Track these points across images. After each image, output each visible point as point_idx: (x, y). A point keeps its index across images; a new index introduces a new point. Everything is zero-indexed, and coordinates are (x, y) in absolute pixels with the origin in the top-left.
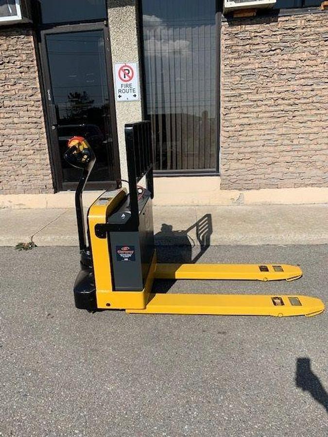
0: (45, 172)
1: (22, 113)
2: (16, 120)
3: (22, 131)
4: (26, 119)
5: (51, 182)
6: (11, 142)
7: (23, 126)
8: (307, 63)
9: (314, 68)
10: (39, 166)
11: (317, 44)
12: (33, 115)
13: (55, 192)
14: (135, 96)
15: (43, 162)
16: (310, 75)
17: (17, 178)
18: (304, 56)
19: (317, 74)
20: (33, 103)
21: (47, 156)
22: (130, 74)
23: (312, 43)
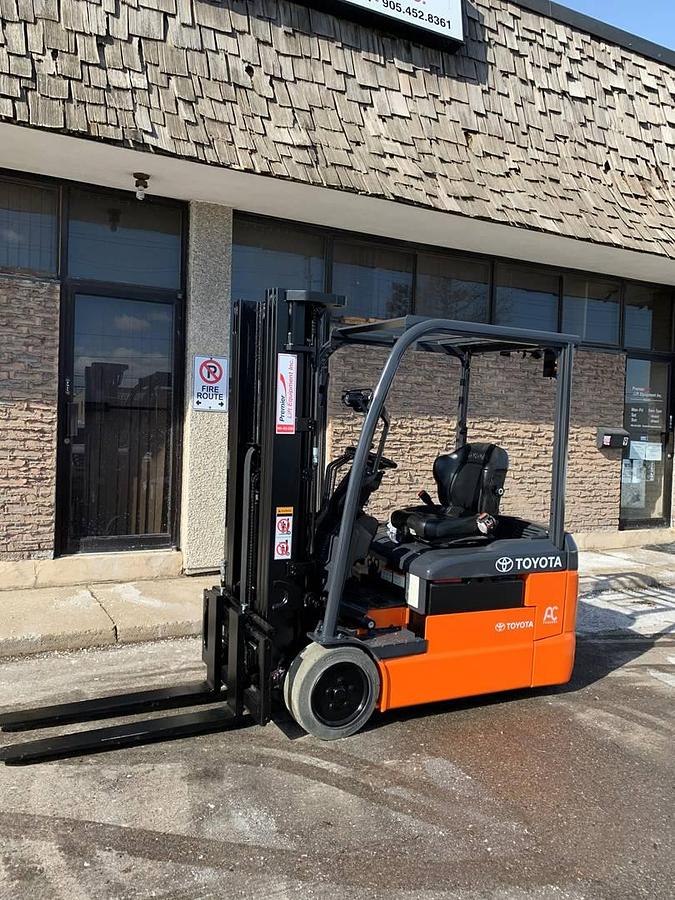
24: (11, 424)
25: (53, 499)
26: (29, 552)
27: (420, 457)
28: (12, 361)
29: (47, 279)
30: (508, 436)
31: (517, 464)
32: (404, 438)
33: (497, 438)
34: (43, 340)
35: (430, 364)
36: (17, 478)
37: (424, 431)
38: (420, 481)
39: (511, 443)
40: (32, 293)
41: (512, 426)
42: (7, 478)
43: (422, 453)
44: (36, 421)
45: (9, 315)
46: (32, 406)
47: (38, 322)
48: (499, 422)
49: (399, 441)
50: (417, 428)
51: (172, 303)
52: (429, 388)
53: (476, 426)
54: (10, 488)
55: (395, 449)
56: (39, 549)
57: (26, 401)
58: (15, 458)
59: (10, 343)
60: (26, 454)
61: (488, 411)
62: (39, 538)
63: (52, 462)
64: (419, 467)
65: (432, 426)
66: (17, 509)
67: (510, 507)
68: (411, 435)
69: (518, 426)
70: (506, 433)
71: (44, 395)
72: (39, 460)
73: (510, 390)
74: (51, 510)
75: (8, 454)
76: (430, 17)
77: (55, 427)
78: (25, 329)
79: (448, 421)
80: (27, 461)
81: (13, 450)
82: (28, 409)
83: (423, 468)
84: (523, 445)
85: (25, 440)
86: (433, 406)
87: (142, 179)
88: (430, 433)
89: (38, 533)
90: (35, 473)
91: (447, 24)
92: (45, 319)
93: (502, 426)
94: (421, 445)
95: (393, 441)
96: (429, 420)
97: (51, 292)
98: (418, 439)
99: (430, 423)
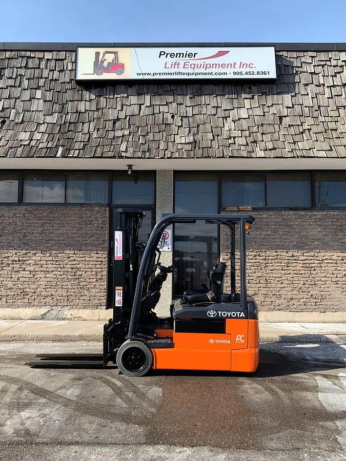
0: (102, 294)
1: (92, 255)
2: (87, 259)
3: (90, 266)
4: (94, 259)
5: (105, 301)
6: (81, 273)
7: (92, 263)
8: (271, 237)
9: (275, 240)
10: (97, 290)
11: (275, 227)
12: (100, 256)
13: (107, 309)
14: (169, 248)
15: (101, 287)
16: (273, 244)
17: (80, 298)
18: (269, 233)
19: (277, 243)
20: (101, 248)
21: (105, 283)
22: (167, 236)
23: (272, 226)
24: (91, 259)
25: (105, 287)
26: (97, 307)
27: (271, 270)
28: (91, 236)
29: (103, 206)
30: (326, 259)
31: (333, 274)
32: (261, 261)
33: (319, 260)
34: (102, 228)
35: (275, 225)
36: (93, 279)
37: (273, 258)
38: (272, 282)
39: (328, 263)
40: (98, 212)
41: (328, 254)
42: (90, 279)
43: (272, 268)
44: (100, 258)
45: (91, 220)
46: (98, 252)
47: (100, 222)
48: (319, 252)
49: (259, 262)
50: (268, 256)
51: (150, 210)
52: (275, 237)
53: (305, 254)
54: (91, 282)
55: (257, 266)
56: (100, 306)
57: (97, 250)
58: (92, 271)
59: (91, 230)
60: (96, 270)
61: (312, 247)
62: (100, 301)
63: (105, 273)
64: (271, 275)
65: (278, 255)
66: (92, 290)
67: (330, 296)
68: (265, 259)
69: (333, 254)
70: (324, 258)
71: (103, 248)
72: (101, 272)
73: (325, 235)
74: (105, 291)
75: (90, 270)
76: (258, 73)
77: (106, 260)
78: (96, 225)
79: (287, 252)
80: (96, 272)
81: (92, 268)
82: (97, 253)
83: (274, 275)
84: (336, 263)
85: (96, 265)
86: (278, 245)
87: (130, 166)
88: (277, 258)
89: (100, 299)
90: (99, 276)
91: (267, 73)
92: (103, 221)
93: (323, 254)
94: (271, 264)
95: (255, 263)
96: (276, 252)
97: (105, 210)
98: (270, 261)
99: (277, 254)
